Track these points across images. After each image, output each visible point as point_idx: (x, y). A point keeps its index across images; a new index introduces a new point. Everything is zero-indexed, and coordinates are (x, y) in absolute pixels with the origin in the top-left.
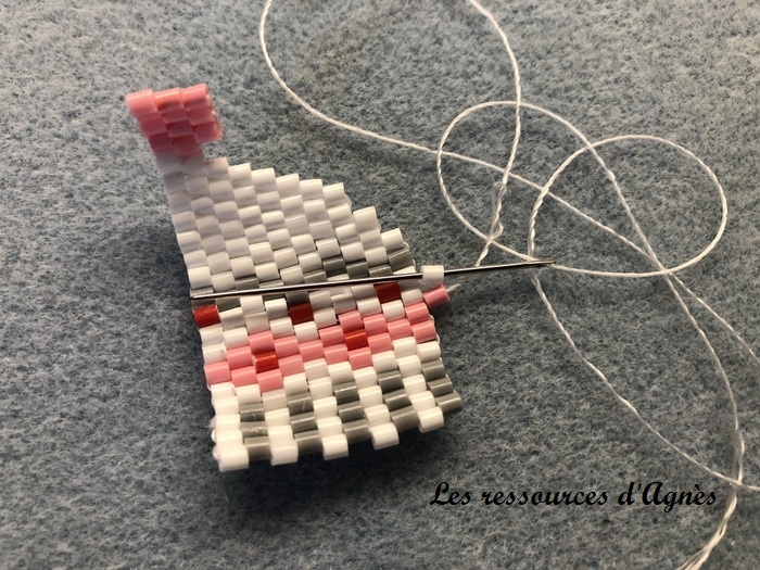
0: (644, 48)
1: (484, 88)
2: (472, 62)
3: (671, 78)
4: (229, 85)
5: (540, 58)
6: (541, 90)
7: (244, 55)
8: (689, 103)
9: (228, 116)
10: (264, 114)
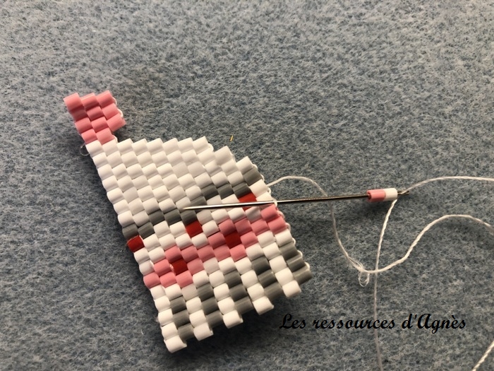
0: (436, 46)
1: (326, 69)
2: (319, 51)
3: (452, 68)
4: (156, 59)
5: (364, 50)
6: (364, 72)
7: (167, 38)
8: (463, 85)
9: (154, 79)
10: (178, 79)
